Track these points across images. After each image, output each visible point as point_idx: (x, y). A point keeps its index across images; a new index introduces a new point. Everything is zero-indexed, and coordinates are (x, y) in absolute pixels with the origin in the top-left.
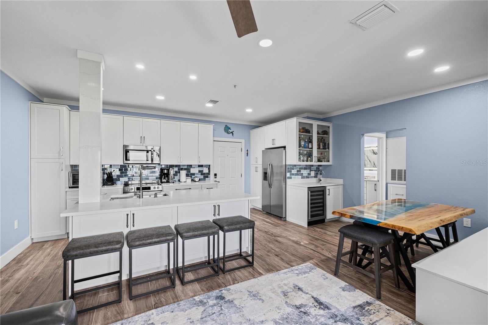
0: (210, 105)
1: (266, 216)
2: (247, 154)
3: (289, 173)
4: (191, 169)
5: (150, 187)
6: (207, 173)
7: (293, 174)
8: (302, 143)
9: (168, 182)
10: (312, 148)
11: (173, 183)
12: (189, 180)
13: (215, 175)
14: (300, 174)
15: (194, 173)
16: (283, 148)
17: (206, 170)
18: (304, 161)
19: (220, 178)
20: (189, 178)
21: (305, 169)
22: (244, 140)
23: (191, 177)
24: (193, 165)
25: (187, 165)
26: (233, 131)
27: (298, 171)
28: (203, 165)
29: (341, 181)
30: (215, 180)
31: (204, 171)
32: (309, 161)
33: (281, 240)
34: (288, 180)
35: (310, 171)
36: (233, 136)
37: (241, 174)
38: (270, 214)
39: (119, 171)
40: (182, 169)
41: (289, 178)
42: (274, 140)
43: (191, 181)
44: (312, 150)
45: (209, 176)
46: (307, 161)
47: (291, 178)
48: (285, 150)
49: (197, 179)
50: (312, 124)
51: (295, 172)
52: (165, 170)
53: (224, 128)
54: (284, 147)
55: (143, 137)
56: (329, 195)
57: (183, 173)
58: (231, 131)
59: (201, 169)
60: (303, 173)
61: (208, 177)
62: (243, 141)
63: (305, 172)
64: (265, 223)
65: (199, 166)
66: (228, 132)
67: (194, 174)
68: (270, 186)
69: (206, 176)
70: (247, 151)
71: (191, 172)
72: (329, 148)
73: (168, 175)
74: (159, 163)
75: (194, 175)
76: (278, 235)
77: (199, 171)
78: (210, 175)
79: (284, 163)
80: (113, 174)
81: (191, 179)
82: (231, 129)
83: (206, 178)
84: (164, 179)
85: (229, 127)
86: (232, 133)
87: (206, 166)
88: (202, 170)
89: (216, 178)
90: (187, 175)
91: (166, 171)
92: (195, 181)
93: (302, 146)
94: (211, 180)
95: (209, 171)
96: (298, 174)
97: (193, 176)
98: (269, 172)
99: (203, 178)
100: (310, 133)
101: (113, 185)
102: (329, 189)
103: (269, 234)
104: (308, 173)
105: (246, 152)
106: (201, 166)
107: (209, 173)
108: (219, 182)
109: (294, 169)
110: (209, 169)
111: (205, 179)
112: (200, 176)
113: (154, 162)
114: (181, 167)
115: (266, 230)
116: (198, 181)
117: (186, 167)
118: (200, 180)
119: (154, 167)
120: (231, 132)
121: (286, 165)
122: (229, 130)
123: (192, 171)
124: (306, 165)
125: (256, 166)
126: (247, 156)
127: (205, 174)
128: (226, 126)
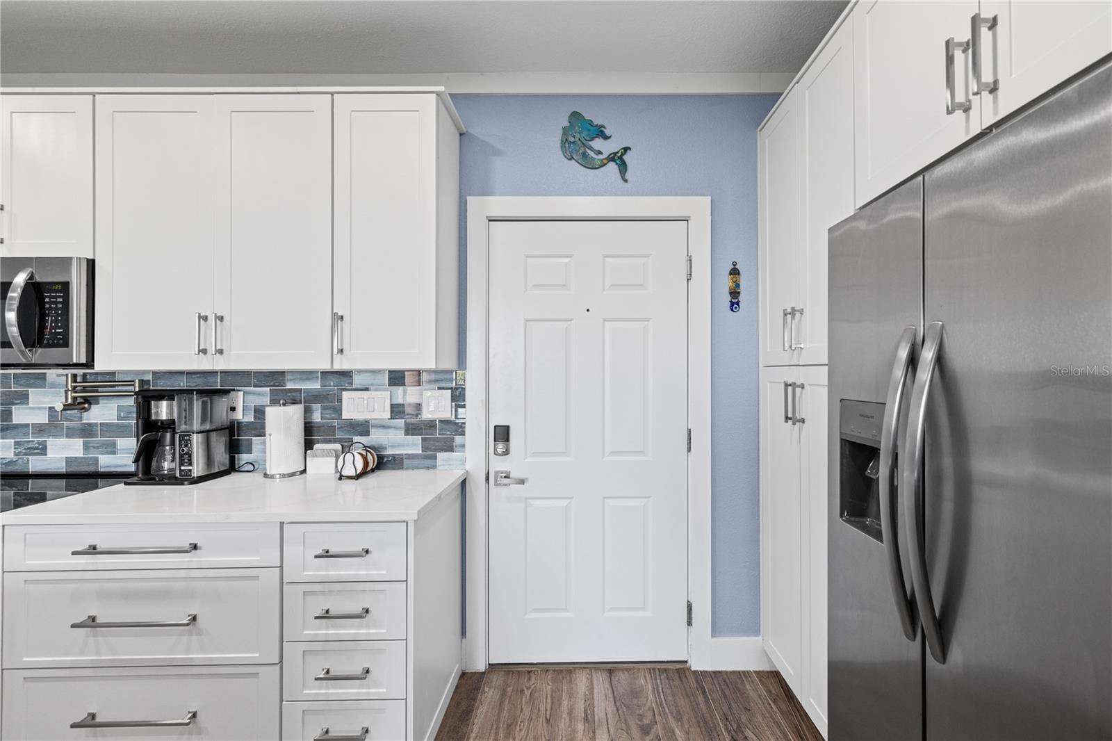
2: (735, 293)
4: (345, 395)
6: (441, 422)
13: (503, 434)
15: (367, 422)
17: (437, 405)
19: (535, 454)
20: (327, 453)
22: (710, 198)
23: (347, 445)
24: (360, 371)
25: (325, 374)
26: (626, 149)
28: (418, 373)
30: (498, 465)
31: (423, 407)
36: (626, 181)
37: (689, 431)
40: (292, 398)
45: (458, 439)
49: (359, 462)
52: (164, 404)
53: (560, 132)
58: (606, 147)
59: (405, 395)
61: (450, 448)
62: (700, 207)
65: (397, 378)
66: (585, 156)
67: (362, 428)
69: (440, 439)
70: (735, 272)
71: (346, 415)
75: (367, 433)
77: (397, 411)
78: (463, 434)
82: (606, 138)
83: (440, 455)
86: (619, 159)
87: (438, 378)
88: (412, 400)
89: (504, 452)
90: (318, 433)
91: (166, 411)
95: (459, 412)
99: (419, 450)
105: (726, 283)
107: (457, 425)
108: (529, 480)
110: (458, 396)
111: (435, 458)
112: (399, 436)
114: (289, 386)
117: (316, 385)
120: (612, 158)
122: (598, 144)
123: (354, 406)
125: (793, 376)
126: (734, 305)
127: (431, 425)
128: (575, 116)
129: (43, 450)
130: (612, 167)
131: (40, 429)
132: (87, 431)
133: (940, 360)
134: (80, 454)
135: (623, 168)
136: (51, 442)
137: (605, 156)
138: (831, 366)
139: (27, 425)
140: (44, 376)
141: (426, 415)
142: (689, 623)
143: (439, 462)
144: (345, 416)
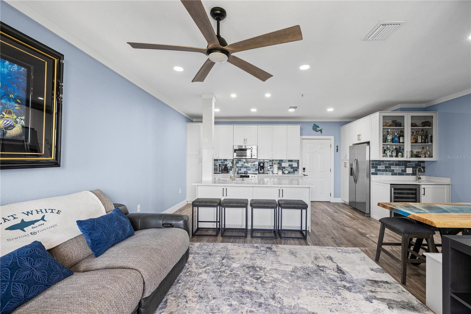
0: (292, 110)
1: (352, 210)
2: (337, 150)
3: (374, 169)
4: (282, 163)
5: (249, 176)
6: (296, 167)
7: (380, 170)
8: (388, 137)
9: (264, 173)
10: (403, 143)
11: (267, 174)
12: (280, 172)
13: (304, 169)
14: (390, 171)
16: (366, 144)
17: (295, 165)
18: (392, 157)
19: (309, 172)
20: (280, 171)
21: (396, 165)
22: (334, 136)
23: (282, 170)
24: (284, 160)
25: (279, 160)
26: (322, 129)
27: (386, 167)
28: (292, 160)
29: (447, 181)
30: (304, 173)
31: (293, 165)
32: (399, 156)
33: (348, 230)
34: (372, 176)
35: (406, 168)
36: (322, 134)
37: (331, 169)
38: (355, 209)
39: (232, 163)
41: (373, 174)
42: (359, 135)
43: (282, 173)
44: (404, 145)
45: (298, 170)
46: (397, 156)
47: (377, 174)
48: (369, 145)
49: (286, 172)
50: (404, 116)
51: (383, 168)
53: (312, 127)
54: (368, 143)
55: (245, 139)
56: (424, 195)
57: (276, 166)
58: (319, 129)
59: (290, 163)
60: (394, 170)
61: (296, 171)
62: (332, 138)
63: (397, 169)
64: (345, 216)
65: (290, 161)
66: (316, 130)
67: (284, 168)
68: (356, 181)
69: (295, 169)
70: (337, 147)
72: (432, 142)
73: (263, 167)
74: (256, 158)
76: (348, 226)
77: (289, 165)
78: (299, 169)
79: (367, 159)
80: (228, 165)
81: (282, 172)
82: (319, 127)
84: (260, 170)
85: (318, 125)
86: (321, 131)
87: (295, 161)
88: (292, 164)
89: (304, 171)
90: (279, 168)
91: (262, 165)
92: (285, 174)
93: (389, 140)
94: (299, 173)
95: (298, 165)
96: (387, 171)
97: (284, 169)
98: (354, 167)
99: (292, 171)
100: (401, 127)
101: (228, 173)
102: (424, 188)
103: (340, 224)
104: (402, 170)
105: (336, 148)
106: (291, 161)
107: (298, 167)
108: (307, 175)
109: (380, 165)
110: (298, 163)
112: (290, 169)
113: (253, 158)
114: (274, 162)
115: (340, 221)
116: (287, 174)
117: (278, 162)
118: (289, 173)
119: (254, 161)
120: (320, 130)
121: (370, 160)
122: (318, 128)
123: (283, 165)
124: (399, 161)
125: (345, 161)
126: (337, 151)
127: (294, 167)
128: (315, 124)
129: (241, 170)
130: (320, 132)
131: (240, 167)
132: (246, 167)
133: (357, 160)
134: (246, 171)
135: (321, 132)
136: (242, 169)
137: (319, 130)
138: (349, 160)
139: (238, 167)
140: (241, 160)
141: (293, 166)
142: (331, 196)
143: (295, 173)
144: (282, 166)
